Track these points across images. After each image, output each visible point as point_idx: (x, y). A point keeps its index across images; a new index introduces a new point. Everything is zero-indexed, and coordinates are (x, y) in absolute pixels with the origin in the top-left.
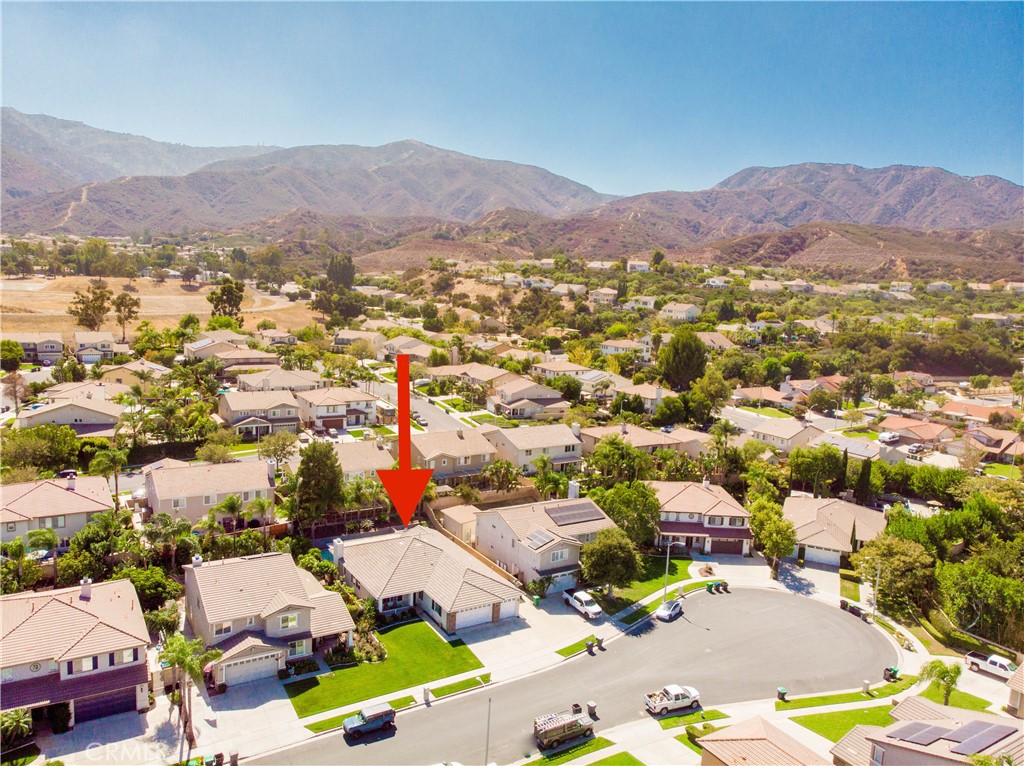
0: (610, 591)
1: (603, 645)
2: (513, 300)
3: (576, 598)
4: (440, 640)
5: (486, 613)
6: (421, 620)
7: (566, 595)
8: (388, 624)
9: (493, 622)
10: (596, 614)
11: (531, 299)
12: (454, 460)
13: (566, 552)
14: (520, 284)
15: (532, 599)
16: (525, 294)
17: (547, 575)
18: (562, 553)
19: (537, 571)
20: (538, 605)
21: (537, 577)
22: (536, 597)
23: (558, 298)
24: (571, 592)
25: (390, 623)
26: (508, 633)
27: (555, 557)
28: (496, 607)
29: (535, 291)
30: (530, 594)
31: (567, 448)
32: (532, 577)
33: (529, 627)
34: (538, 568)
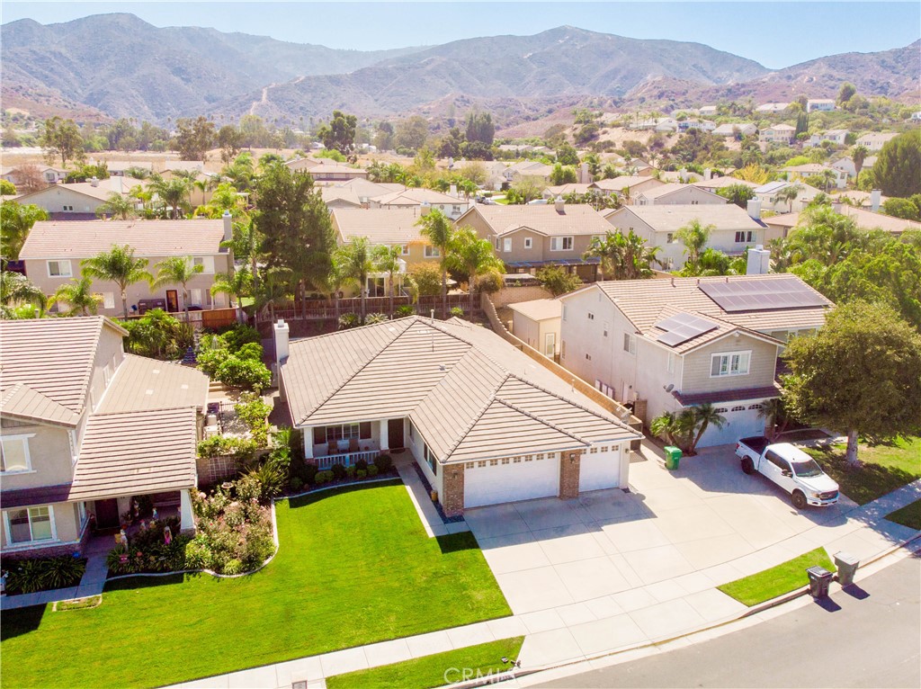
0: (851, 448)
1: (857, 579)
2: (666, 145)
3: (772, 457)
4: (419, 532)
5: (543, 476)
6: (400, 482)
7: (745, 451)
8: (318, 486)
9: (561, 497)
10: (827, 496)
11: (687, 142)
12: (545, 239)
13: (746, 357)
14: (675, 130)
15: (663, 454)
16: (681, 137)
17: (699, 406)
18: (736, 359)
19: (676, 394)
20: (675, 468)
21: (678, 407)
22: (672, 449)
23: (722, 138)
24: (757, 444)
25: (326, 483)
26: (595, 525)
27: (720, 364)
28: (570, 463)
29: (693, 132)
30: (657, 442)
31: (740, 236)
32: (664, 406)
33: (650, 515)
34: (679, 387)
